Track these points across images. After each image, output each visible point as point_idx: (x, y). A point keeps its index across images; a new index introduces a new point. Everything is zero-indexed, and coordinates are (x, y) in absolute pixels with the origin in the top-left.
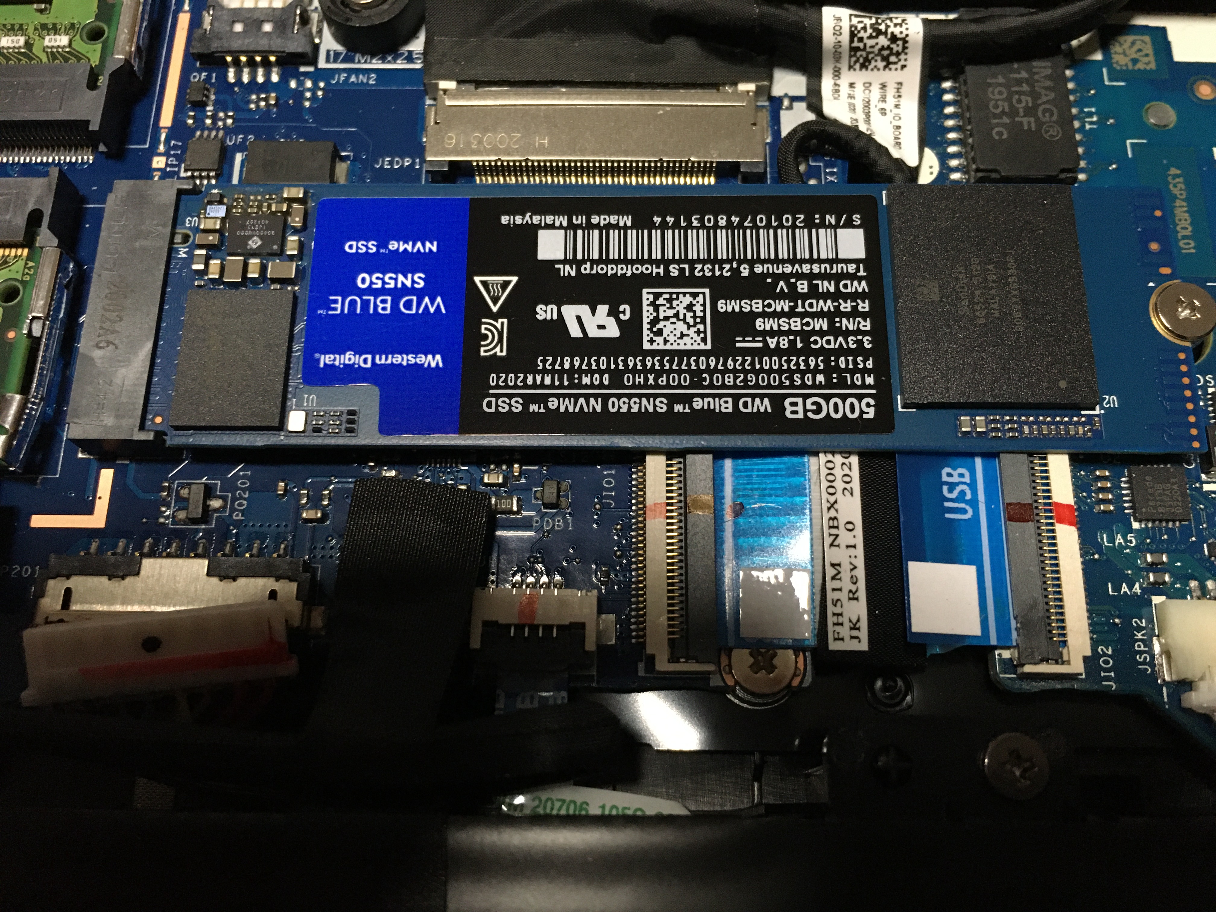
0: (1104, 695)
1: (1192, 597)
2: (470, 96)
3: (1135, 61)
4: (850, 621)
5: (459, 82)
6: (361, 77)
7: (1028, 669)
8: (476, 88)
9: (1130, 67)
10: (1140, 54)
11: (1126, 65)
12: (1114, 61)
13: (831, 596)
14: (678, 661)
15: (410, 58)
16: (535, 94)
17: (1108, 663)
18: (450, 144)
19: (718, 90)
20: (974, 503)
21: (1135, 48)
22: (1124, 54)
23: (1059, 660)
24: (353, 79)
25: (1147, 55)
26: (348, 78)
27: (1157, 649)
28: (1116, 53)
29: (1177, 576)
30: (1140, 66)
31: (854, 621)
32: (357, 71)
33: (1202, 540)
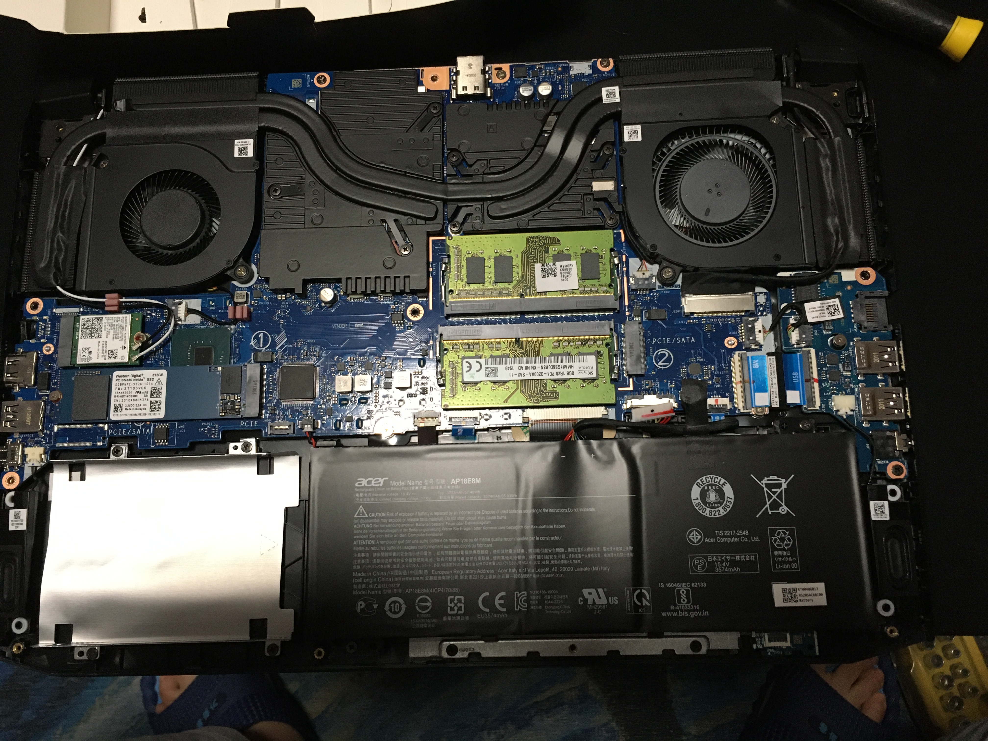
0: (823, 413)
1: (840, 395)
3: (834, 282)
5: (687, 294)
6: (666, 291)
7: (809, 409)
8: (693, 296)
12: (829, 282)
14: (744, 410)
15: (676, 286)
17: (824, 407)
18: (687, 308)
19: (744, 294)
20: (799, 379)
21: (835, 278)
22: (832, 279)
23: (814, 407)
25: (837, 280)
26: (663, 292)
27: (833, 404)
29: (837, 391)
31: (777, 401)
33: (842, 384)
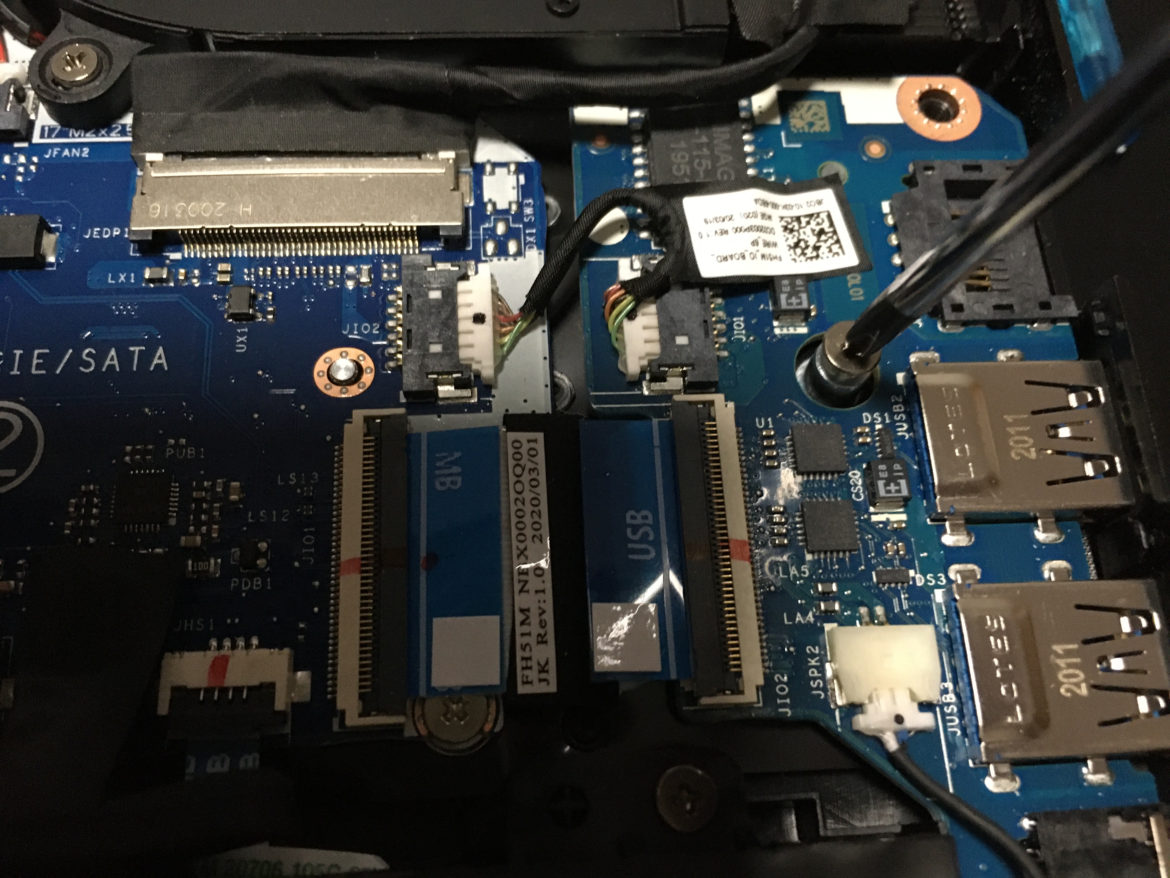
0: (781, 722)
1: (861, 624)
2: (177, 168)
3: (811, 124)
4: (539, 664)
5: (166, 154)
6: (74, 150)
7: (709, 700)
8: (183, 160)
9: (806, 130)
10: (815, 117)
11: (803, 128)
12: (792, 124)
13: (520, 641)
14: (369, 715)
15: (123, 132)
16: (239, 164)
17: (784, 690)
18: (155, 214)
19: (420, 158)
20: (656, 544)
21: (812, 111)
22: (801, 118)
23: (736, 690)
24: (66, 152)
25: (822, 119)
26: (61, 153)
27: (829, 674)
28: (794, 117)
29: (846, 603)
30: (816, 129)
31: (543, 663)
32: (70, 146)
33: (870, 568)
